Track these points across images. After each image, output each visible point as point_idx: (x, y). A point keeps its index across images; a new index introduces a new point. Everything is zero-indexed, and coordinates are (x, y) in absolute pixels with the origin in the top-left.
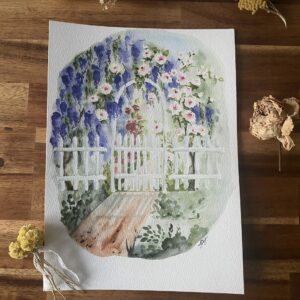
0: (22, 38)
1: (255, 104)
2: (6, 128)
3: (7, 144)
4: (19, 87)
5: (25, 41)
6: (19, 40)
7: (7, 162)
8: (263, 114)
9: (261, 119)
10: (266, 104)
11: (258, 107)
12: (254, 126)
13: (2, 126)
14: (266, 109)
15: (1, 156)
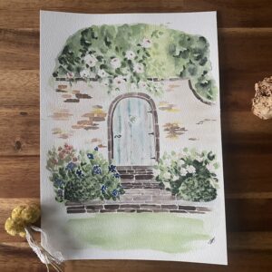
0: (33, 27)
1: (256, 85)
2: (21, 113)
3: (23, 128)
4: (32, 74)
6: (31, 29)
7: (24, 144)
8: (264, 95)
9: (263, 99)
10: (268, 85)
11: (260, 88)
12: (256, 106)
13: (17, 111)
14: (268, 90)
15: (18, 139)
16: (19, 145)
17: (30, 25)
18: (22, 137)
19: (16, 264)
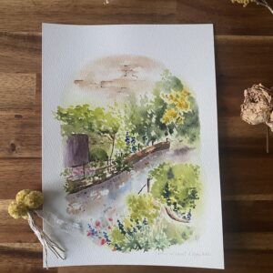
1: (246, 92)
2: (16, 116)
3: (18, 130)
4: (27, 77)
5: (31, 33)
6: (25, 33)
7: (18, 147)
8: (253, 101)
9: (252, 106)
10: (256, 92)
11: (249, 94)
12: (245, 112)
13: (12, 113)
14: (256, 97)
15: (12, 141)
16: (13, 148)
17: (26, 29)
18: (17, 140)
19: (10, 264)
